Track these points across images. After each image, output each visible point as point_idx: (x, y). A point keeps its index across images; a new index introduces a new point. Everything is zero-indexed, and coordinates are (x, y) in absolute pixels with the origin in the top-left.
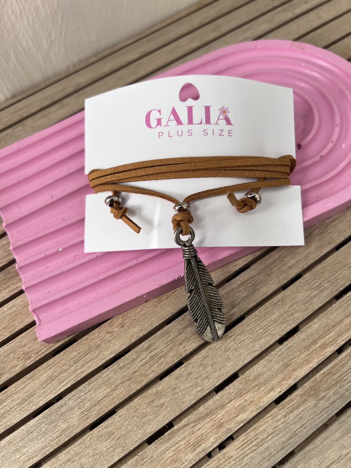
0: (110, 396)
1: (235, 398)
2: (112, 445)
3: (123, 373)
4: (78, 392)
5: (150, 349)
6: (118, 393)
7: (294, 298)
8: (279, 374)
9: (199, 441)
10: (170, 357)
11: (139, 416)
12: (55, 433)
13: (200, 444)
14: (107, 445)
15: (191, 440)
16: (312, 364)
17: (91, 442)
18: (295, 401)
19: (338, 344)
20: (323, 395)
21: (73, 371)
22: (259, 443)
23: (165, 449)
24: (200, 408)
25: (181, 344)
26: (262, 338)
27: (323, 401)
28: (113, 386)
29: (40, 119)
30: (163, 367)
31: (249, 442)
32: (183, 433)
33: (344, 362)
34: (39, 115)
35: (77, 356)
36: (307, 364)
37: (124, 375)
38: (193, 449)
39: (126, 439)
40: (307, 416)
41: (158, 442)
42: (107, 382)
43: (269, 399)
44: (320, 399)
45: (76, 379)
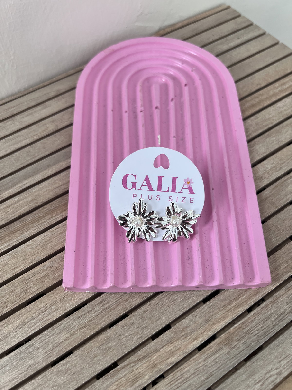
0: (69, 339)
1: (167, 344)
2: (68, 379)
3: (80, 321)
4: (43, 335)
5: (103, 303)
6: (75, 337)
8: (201, 327)
9: (137, 378)
10: (118, 310)
11: (91, 357)
12: (23, 368)
13: (137, 380)
14: (64, 378)
15: (131, 377)
16: (227, 319)
17: (51, 376)
18: (213, 349)
19: (248, 305)
20: (235, 344)
21: (41, 318)
22: (183, 381)
23: (109, 384)
24: (139, 352)
25: (127, 301)
26: (190, 298)
27: (234, 350)
28: (71, 331)
29: (27, 116)
30: (112, 318)
31: (175, 380)
32: (125, 371)
33: (252, 320)
34: (26, 113)
35: (44, 306)
36: (224, 320)
37: (81, 323)
38: (132, 384)
39: (79, 375)
40: (221, 361)
41: (104, 378)
42: (67, 328)
43: (193, 346)
44: (233, 347)
45: (43, 325)
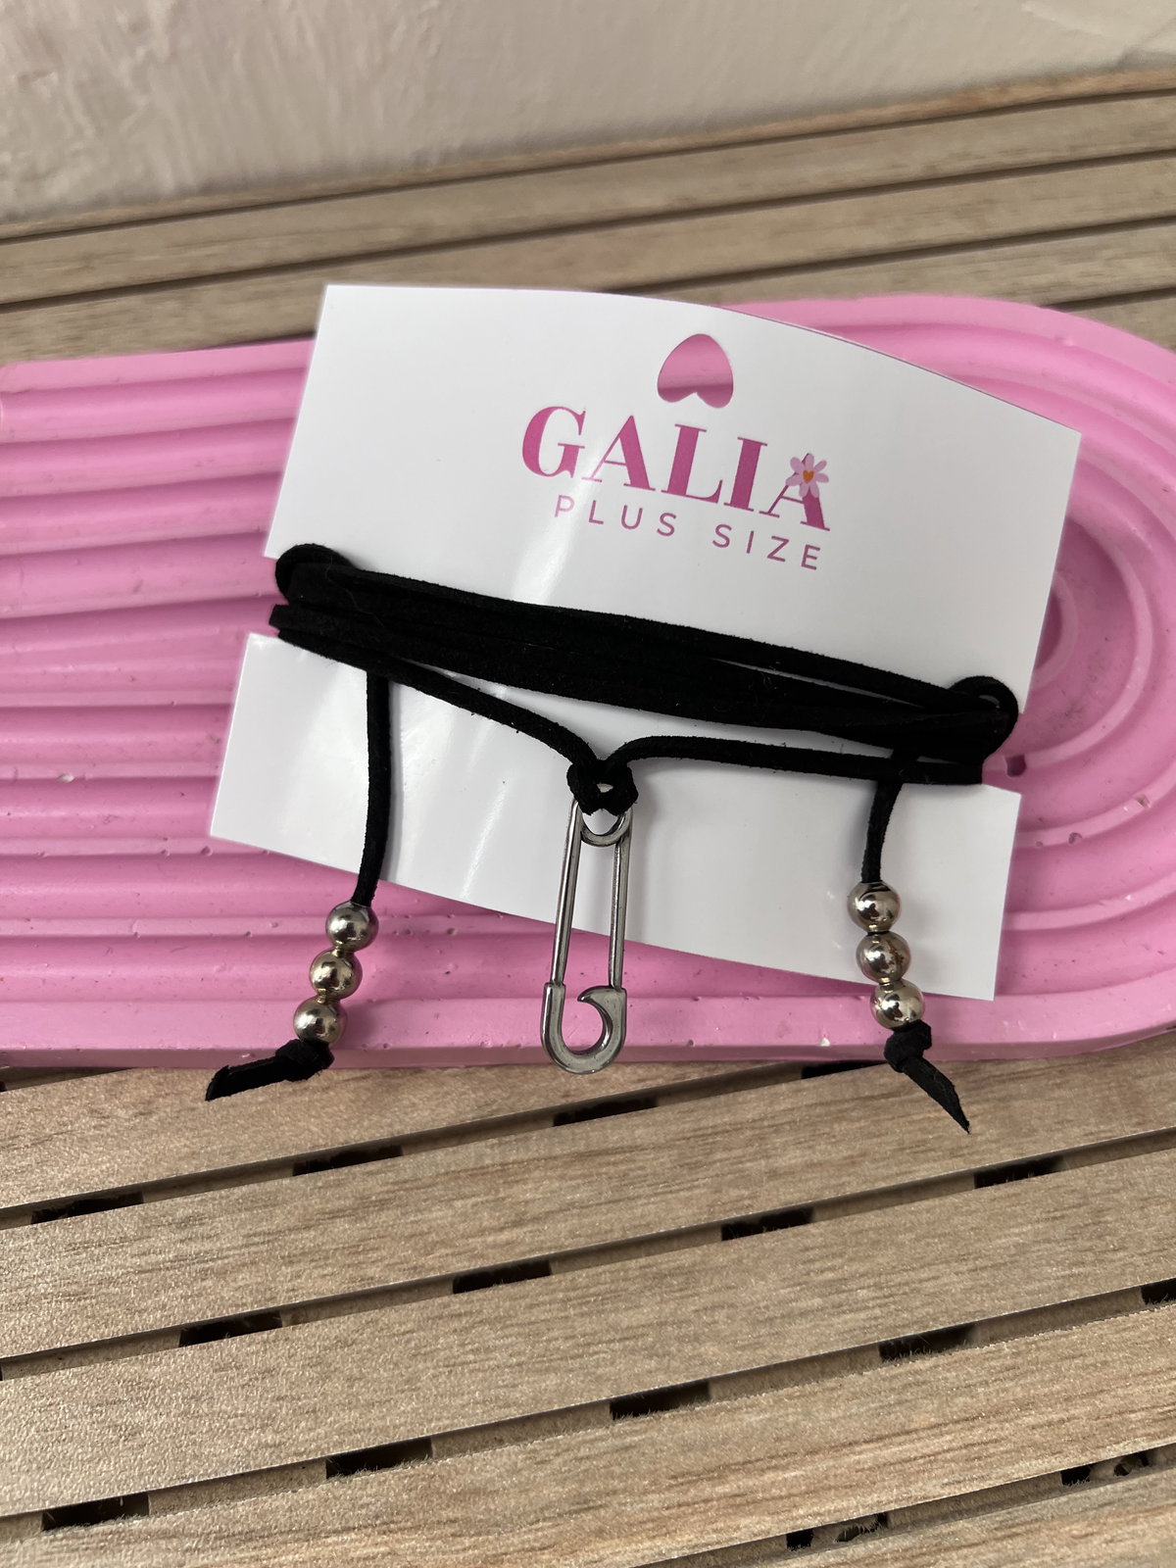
3: (70, 1266)
5: (190, 1231)
6: (24, 1322)
7: (734, 1287)
8: (544, 1520)
10: (235, 1285)
11: (46, 1431)
16: (670, 1541)
19: (792, 1518)
24: (240, 1503)
25: (291, 1263)
26: (556, 1370)
28: (21, 1292)
30: (199, 1311)
32: (150, 1553)
37: (71, 1272)
